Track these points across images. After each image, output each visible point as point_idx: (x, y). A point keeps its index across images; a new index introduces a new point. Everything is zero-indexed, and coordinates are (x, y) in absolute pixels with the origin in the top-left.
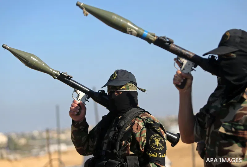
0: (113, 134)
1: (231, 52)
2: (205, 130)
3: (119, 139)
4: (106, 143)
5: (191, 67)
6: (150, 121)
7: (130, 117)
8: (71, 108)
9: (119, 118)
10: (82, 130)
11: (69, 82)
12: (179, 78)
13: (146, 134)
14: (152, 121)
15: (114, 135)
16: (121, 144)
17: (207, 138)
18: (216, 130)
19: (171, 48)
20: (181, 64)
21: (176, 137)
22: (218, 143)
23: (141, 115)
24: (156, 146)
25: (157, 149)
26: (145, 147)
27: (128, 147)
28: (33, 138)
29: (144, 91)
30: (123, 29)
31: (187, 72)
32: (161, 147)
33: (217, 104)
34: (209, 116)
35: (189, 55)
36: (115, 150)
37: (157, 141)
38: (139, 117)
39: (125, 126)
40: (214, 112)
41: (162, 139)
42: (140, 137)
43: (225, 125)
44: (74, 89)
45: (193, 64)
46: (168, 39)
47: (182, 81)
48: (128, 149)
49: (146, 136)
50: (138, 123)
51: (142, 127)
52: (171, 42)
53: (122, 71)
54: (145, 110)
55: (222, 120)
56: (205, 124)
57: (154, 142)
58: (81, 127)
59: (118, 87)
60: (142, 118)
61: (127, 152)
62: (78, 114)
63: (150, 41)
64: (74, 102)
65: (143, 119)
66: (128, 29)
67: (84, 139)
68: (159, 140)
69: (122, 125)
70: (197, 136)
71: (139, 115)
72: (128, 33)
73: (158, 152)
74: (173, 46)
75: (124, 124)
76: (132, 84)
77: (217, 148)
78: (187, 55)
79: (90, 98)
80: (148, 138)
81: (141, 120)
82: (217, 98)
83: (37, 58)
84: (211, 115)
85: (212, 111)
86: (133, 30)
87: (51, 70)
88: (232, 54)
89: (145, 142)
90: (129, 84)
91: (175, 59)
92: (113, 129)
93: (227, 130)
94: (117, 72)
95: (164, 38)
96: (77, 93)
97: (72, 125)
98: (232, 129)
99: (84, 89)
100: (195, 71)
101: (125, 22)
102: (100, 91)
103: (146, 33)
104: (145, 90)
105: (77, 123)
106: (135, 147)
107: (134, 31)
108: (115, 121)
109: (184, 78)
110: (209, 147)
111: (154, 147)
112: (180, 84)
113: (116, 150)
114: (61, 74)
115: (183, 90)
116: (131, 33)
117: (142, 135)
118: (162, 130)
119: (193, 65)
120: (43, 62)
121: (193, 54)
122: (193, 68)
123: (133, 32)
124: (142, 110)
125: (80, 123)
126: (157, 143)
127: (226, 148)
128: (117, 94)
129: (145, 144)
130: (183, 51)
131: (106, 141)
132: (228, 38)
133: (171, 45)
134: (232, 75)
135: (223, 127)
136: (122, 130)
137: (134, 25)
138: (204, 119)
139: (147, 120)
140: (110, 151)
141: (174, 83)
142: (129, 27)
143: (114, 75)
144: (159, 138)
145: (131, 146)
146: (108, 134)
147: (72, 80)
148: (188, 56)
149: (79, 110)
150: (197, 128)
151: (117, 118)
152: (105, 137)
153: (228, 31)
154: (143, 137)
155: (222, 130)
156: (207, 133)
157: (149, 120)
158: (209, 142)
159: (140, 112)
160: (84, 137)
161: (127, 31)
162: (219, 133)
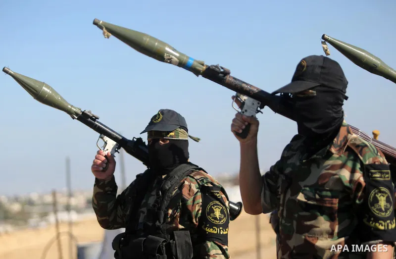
0: (155, 199)
1: (309, 87)
2: (278, 197)
3: (164, 207)
4: (144, 213)
5: (256, 108)
6: (207, 183)
7: (179, 177)
8: (95, 161)
9: (163, 177)
10: (109, 192)
11: (93, 124)
12: (240, 123)
13: (201, 201)
14: (209, 182)
15: (156, 202)
16: (166, 214)
17: (281, 208)
18: (293, 198)
19: (227, 81)
20: (241, 105)
21: (237, 208)
22: (296, 215)
23: (194, 173)
24: (216, 218)
25: (217, 222)
26: (200, 218)
27: (175, 218)
28: (31, 203)
29: (197, 140)
30: (159, 56)
31: (251, 115)
32: (223, 219)
33: (295, 160)
34: (284, 179)
35: (253, 91)
36: (158, 222)
37: (218, 211)
38: (190, 176)
39: (172, 189)
40: (291, 172)
41: (224, 208)
42: (193, 205)
43: (305, 190)
44: (99, 134)
45: (259, 103)
46: (222, 68)
47: (244, 127)
48: (176, 220)
49: (201, 204)
50: (190, 185)
51: (196, 190)
52: (226, 73)
53: (169, 111)
54: (199, 167)
55: (302, 184)
56: (279, 188)
57: (213, 212)
58: (107, 189)
59: (164, 134)
60: (195, 177)
61: (174, 225)
62: (104, 170)
63: (197, 72)
64: (99, 153)
65: (196, 180)
66: (166, 55)
67: (110, 205)
68: (220, 210)
69: (167, 188)
70: (266, 205)
71: (191, 173)
72: (167, 62)
73: (218, 226)
74: (230, 79)
75: (170, 186)
76: (182, 130)
77: (295, 223)
78: (250, 90)
79: (122, 148)
80: (204, 206)
81: (194, 180)
82: (294, 153)
83: (52, 89)
84: (286, 176)
85: (288, 170)
86: (173, 57)
87: (70, 107)
88: (310, 91)
89: (200, 212)
90: (179, 130)
91: (233, 97)
92: (154, 193)
93: (308, 198)
94: (162, 112)
95: (216, 67)
96: (104, 140)
97: (95, 185)
98: (315, 196)
99: (114, 135)
100: (262, 113)
101: (161, 46)
102: (135, 140)
103: (191, 62)
104: (199, 139)
105: (102, 183)
106: (186, 219)
107: (175, 59)
108: (156, 181)
109: (246, 123)
110: (283, 222)
111: (212, 220)
112: (241, 131)
113: (160, 222)
114: (83, 113)
115: (246, 140)
116: (170, 61)
117: (196, 202)
118: (223, 196)
119: (259, 105)
120: (59, 95)
121: (257, 89)
122: (259, 109)
123: (172, 60)
124: (196, 167)
125: (106, 182)
126: (217, 213)
127: (309, 223)
128: (162, 143)
129: (199, 215)
130: (244, 85)
131: (144, 209)
132: (305, 69)
133: (226, 77)
134: (312, 121)
135: (303, 193)
136: (167, 194)
137: (174, 50)
138: (276, 182)
139: (202, 181)
140: (150, 224)
141: (233, 131)
142: (168, 53)
143: (158, 116)
144: (220, 207)
145: (181, 216)
146: (147, 200)
147: (98, 122)
148: (251, 92)
149: (106, 164)
150: (265, 194)
151: (159, 177)
152: (142, 203)
153: (304, 59)
154: (197, 205)
155: (301, 197)
156: (281, 202)
157: (205, 181)
158: (285, 214)
159: (192, 170)
160: (111, 203)
161: (165, 59)
162: (297, 201)
